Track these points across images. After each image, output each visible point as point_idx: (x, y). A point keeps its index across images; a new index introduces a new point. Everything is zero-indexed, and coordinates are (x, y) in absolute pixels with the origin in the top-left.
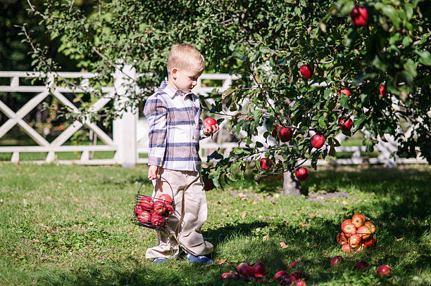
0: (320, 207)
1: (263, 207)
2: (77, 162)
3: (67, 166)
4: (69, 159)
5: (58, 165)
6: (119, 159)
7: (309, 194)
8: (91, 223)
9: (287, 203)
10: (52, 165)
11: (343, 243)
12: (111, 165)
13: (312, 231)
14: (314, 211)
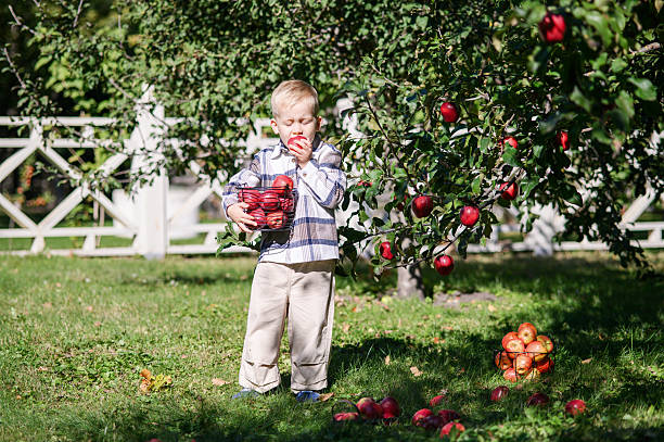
0: (457, 315)
1: (372, 317)
2: (78, 252)
3: (63, 258)
4: (64, 248)
5: (49, 257)
6: (140, 247)
7: (435, 296)
8: (122, 342)
9: (407, 309)
10: (41, 256)
11: (505, 367)
12: (129, 257)
13: (452, 351)
14: (448, 320)
